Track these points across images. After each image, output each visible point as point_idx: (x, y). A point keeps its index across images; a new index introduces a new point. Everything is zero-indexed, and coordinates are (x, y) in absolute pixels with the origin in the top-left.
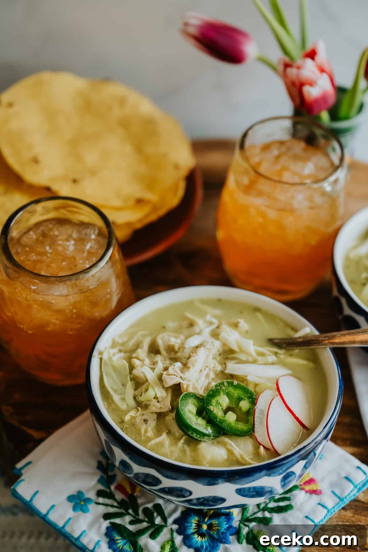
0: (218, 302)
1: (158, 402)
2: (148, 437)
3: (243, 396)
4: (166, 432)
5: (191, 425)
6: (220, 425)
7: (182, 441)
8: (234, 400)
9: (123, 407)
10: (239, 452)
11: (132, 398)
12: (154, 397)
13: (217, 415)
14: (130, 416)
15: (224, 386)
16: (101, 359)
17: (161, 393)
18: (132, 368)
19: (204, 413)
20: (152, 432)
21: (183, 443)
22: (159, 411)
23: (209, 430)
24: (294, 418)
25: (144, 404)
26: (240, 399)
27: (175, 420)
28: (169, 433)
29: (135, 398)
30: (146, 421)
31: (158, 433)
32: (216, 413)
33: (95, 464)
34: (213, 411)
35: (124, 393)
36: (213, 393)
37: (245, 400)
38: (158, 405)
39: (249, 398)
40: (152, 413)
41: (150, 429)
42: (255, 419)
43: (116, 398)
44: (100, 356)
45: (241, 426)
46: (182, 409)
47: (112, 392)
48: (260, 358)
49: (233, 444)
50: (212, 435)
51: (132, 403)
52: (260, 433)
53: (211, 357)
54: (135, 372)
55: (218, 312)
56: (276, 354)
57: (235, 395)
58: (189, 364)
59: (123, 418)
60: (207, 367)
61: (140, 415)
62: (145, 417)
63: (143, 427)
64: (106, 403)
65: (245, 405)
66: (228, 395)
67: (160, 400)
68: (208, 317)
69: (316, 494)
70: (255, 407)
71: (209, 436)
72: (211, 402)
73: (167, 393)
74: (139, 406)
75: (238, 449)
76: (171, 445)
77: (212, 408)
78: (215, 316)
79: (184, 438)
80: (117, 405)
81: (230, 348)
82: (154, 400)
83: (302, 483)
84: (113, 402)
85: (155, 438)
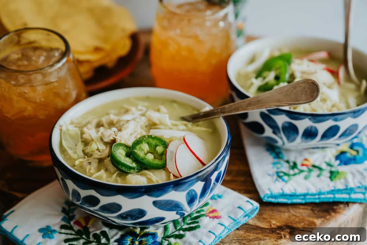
0: (147, 99)
1: (99, 152)
2: (91, 173)
3: (159, 144)
4: (104, 169)
5: (121, 160)
6: (142, 161)
7: (115, 174)
8: (153, 147)
9: (75, 156)
10: (155, 179)
11: (82, 151)
12: (96, 149)
13: (140, 155)
14: (79, 161)
15: (145, 138)
16: (61, 130)
17: (102, 147)
18: (82, 133)
19: (132, 156)
20: (94, 169)
21: (116, 176)
22: (99, 157)
23: (134, 165)
24: (195, 158)
25: (89, 154)
26: (156, 146)
27: (110, 161)
28: (106, 170)
29: (83, 151)
30: (90, 163)
31: (99, 170)
32: (138, 153)
33: (60, 209)
34: (137, 152)
35: (76, 149)
36: (138, 142)
37: (160, 146)
38: (100, 153)
39: (163, 144)
40: (95, 158)
41: (92, 168)
42: (167, 157)
43: (70, 152)
44: (60, 128)
45: (157, 162)
46: (114, 151)
47: (67, 149)
48: (174, 127)
49: (151, 174)
50: (136, 168)
51: (81, 154)
52: (170, 166)
53: (139, 126)
54: (84, 136)
55: (146, 104)
56: (186, 125)
57: (153, 143)
58: (123, 129)
59: (74, 163)
60: (136, 132)
61: (86, 160)
62: (90, 161)
63: (88, 167)
64: (63, 155)
65: (160, 149)
66: (148, 143)
67: (101, 151)
68: (140, 107)
69: (217, 218)
70: (167, 149)
71: (134, 168)
72: (136, 147)
73: (107, 147)
74: (86, 156)
75: (154, 177)
76: (107, 177)
77: (136, 151)
78: (144, 106)
79: (117, 172)
80: (70, 156)
81: (153, 122)
82: (97, 151)
83: (208, 212)
84: (68, 154)
85: (96, 173)
